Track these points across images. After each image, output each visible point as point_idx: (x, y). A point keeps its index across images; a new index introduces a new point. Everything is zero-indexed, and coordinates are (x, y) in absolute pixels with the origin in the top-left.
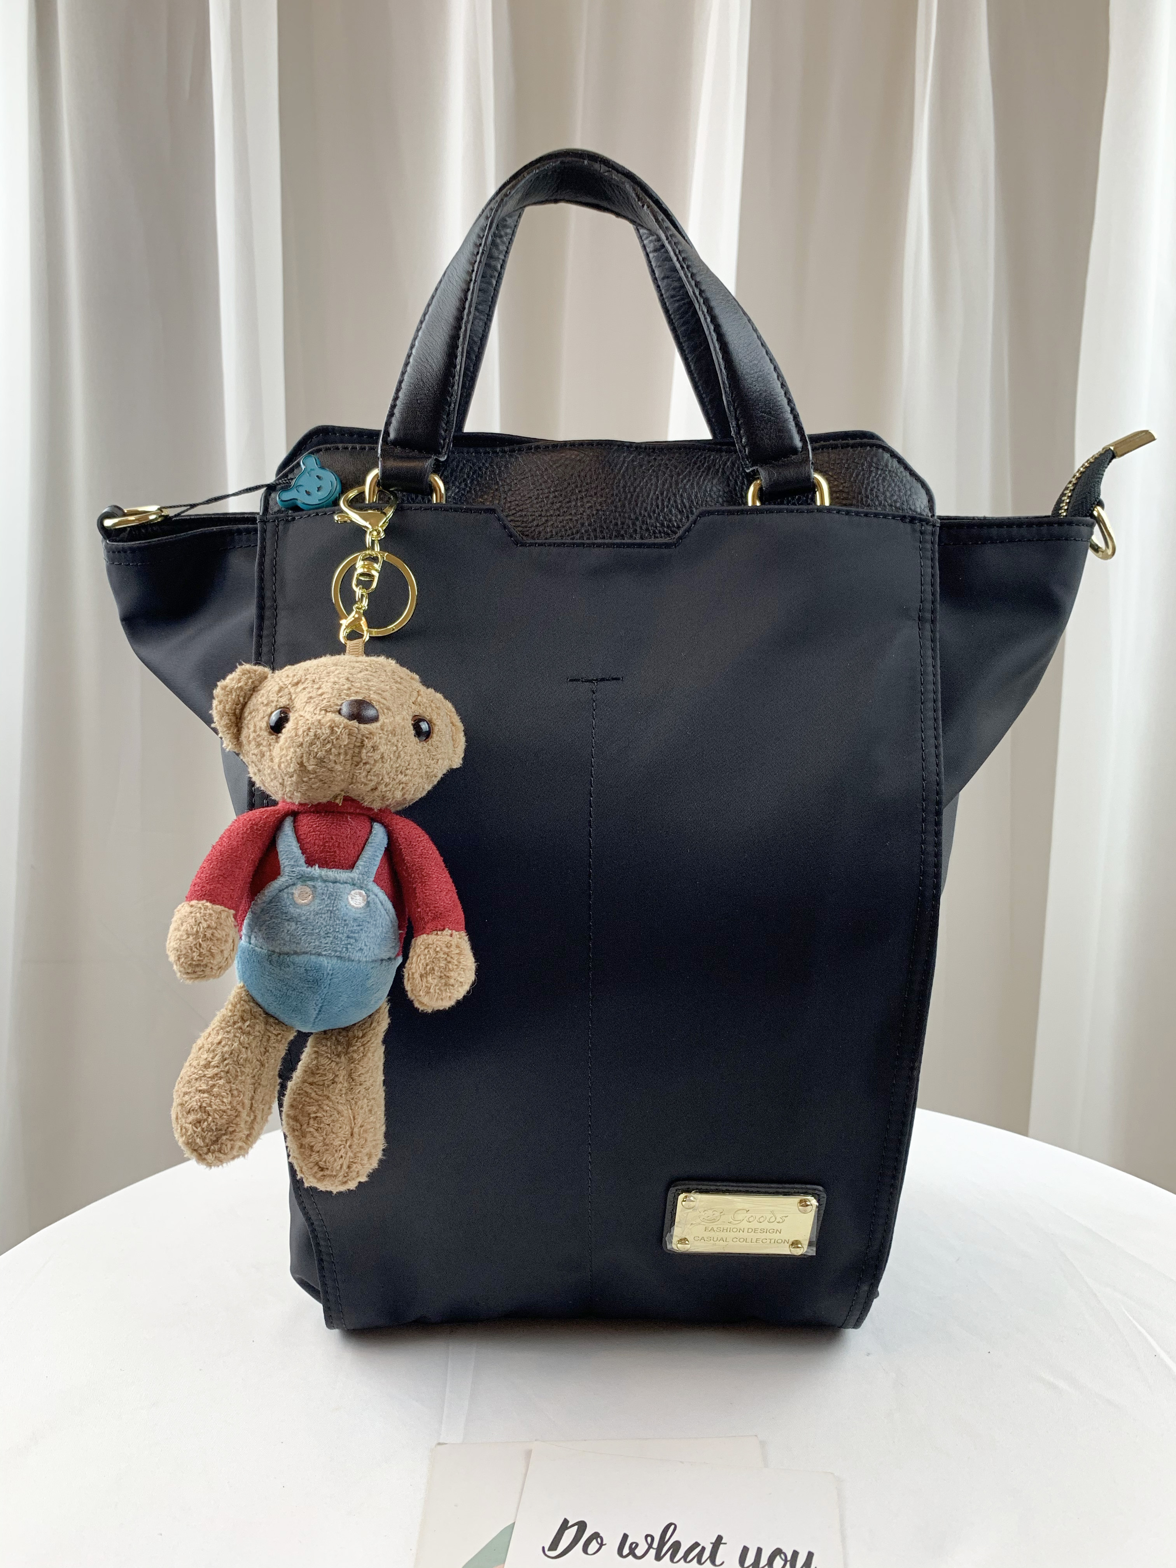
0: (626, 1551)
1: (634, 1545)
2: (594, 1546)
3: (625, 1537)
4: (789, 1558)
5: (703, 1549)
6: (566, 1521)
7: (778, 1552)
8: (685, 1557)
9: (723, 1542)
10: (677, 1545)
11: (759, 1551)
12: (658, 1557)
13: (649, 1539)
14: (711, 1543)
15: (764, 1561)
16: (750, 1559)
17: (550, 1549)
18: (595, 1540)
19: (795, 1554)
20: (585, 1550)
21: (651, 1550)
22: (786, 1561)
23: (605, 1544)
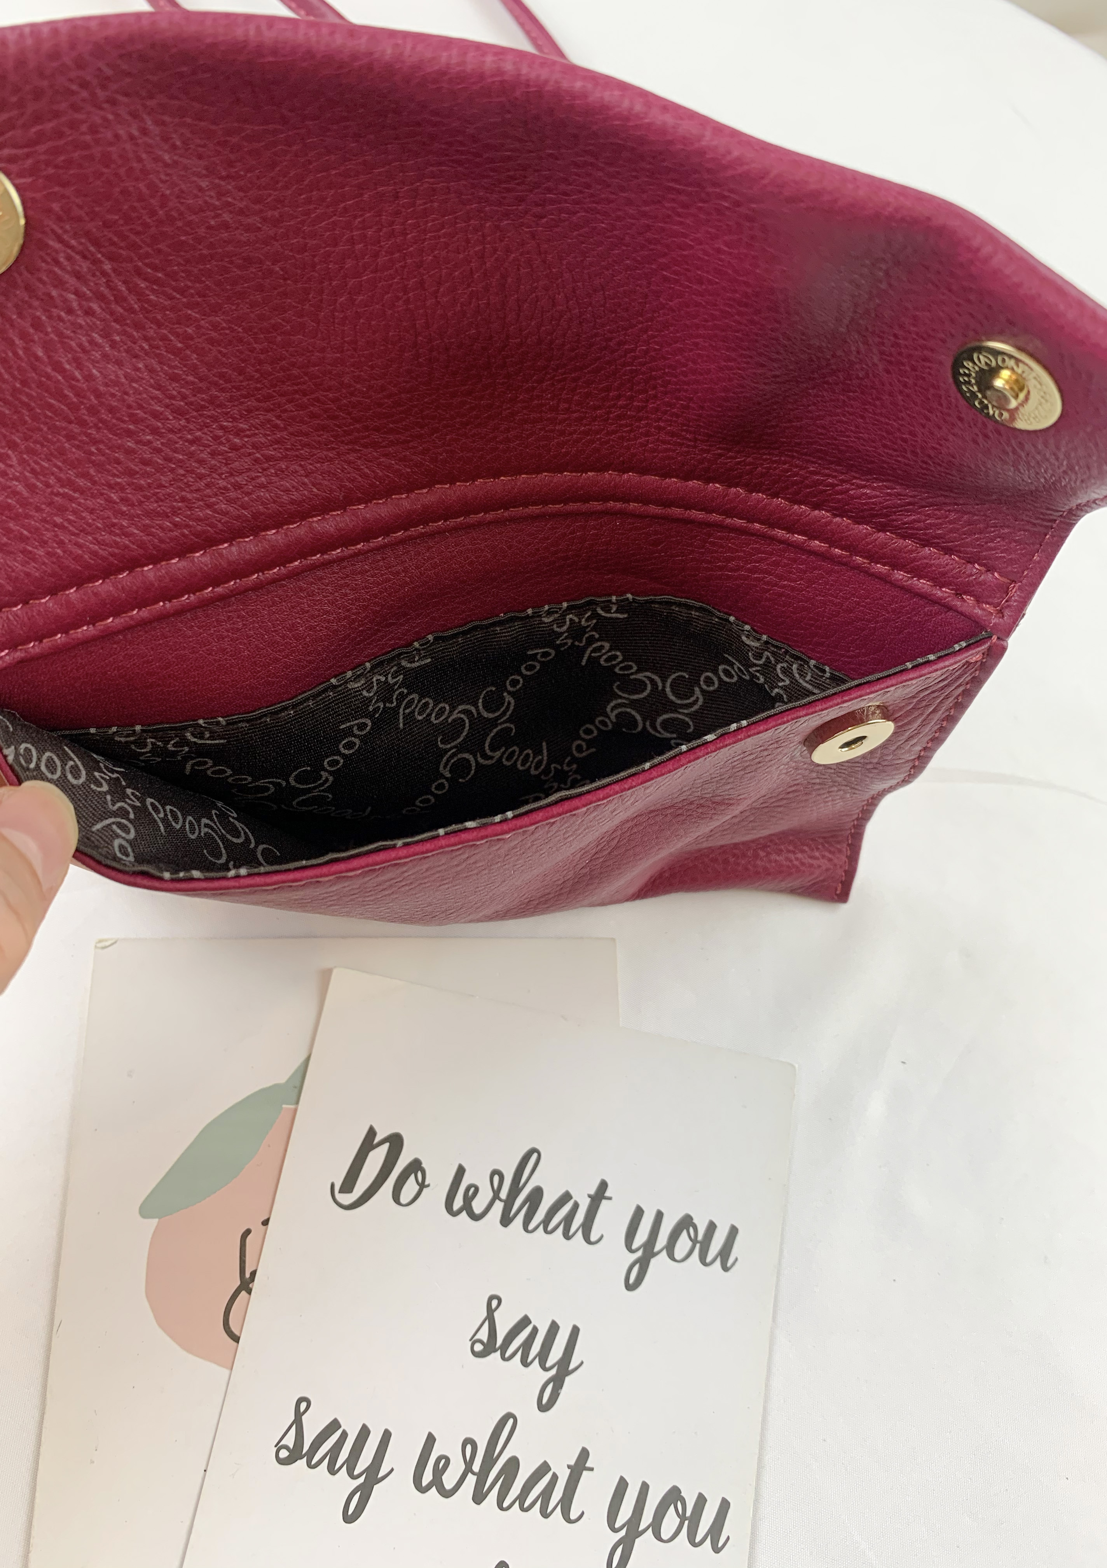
0: (458, 1203)
1: (472, 1190)
2: (410, 1188)
3: (461, 1172)
4: (700, 1237)
5: (576, 1206)
6: (372, 1133)
7: (686, 1223)
8: (546, 1221)
9: (607, 1194)
10: (537, 1194)
11: (659, 1216)
12: (506, 1220)
13: (496, 1178)
14: (589, 1196)
15: (662, 1240)
16: (641, 1237)
17: (341, 1191)
18: (413, 1176)
19: (712, 1227)
20: (396, 1198)
21: (497, 1201)
22: (694, 1241)
23: (428, 1186)
